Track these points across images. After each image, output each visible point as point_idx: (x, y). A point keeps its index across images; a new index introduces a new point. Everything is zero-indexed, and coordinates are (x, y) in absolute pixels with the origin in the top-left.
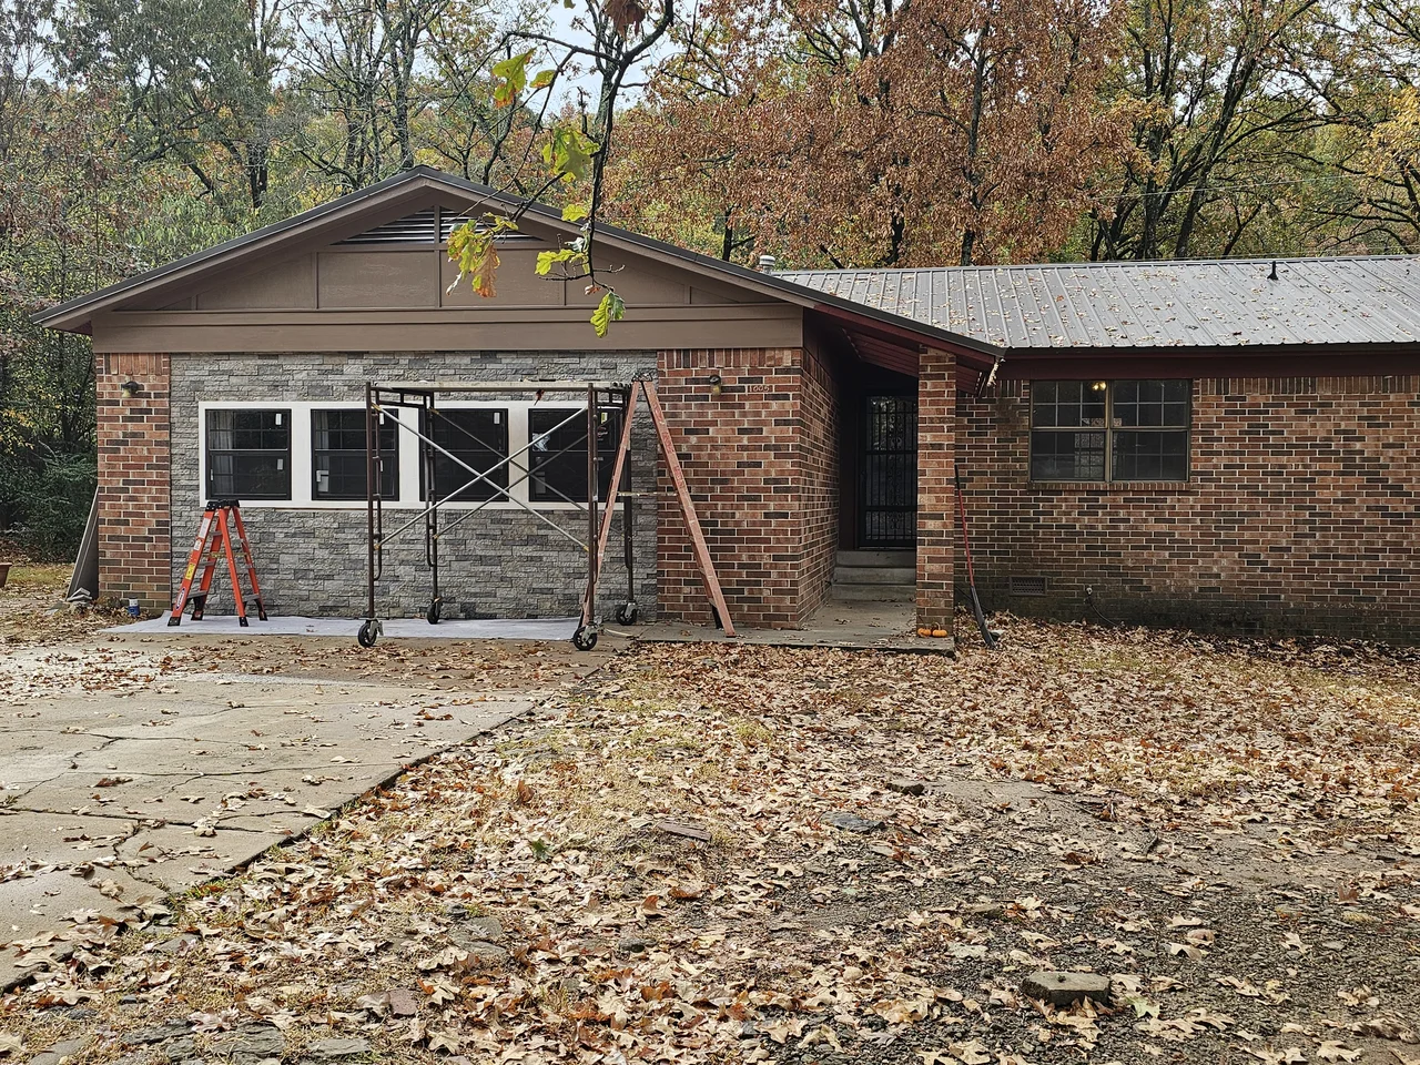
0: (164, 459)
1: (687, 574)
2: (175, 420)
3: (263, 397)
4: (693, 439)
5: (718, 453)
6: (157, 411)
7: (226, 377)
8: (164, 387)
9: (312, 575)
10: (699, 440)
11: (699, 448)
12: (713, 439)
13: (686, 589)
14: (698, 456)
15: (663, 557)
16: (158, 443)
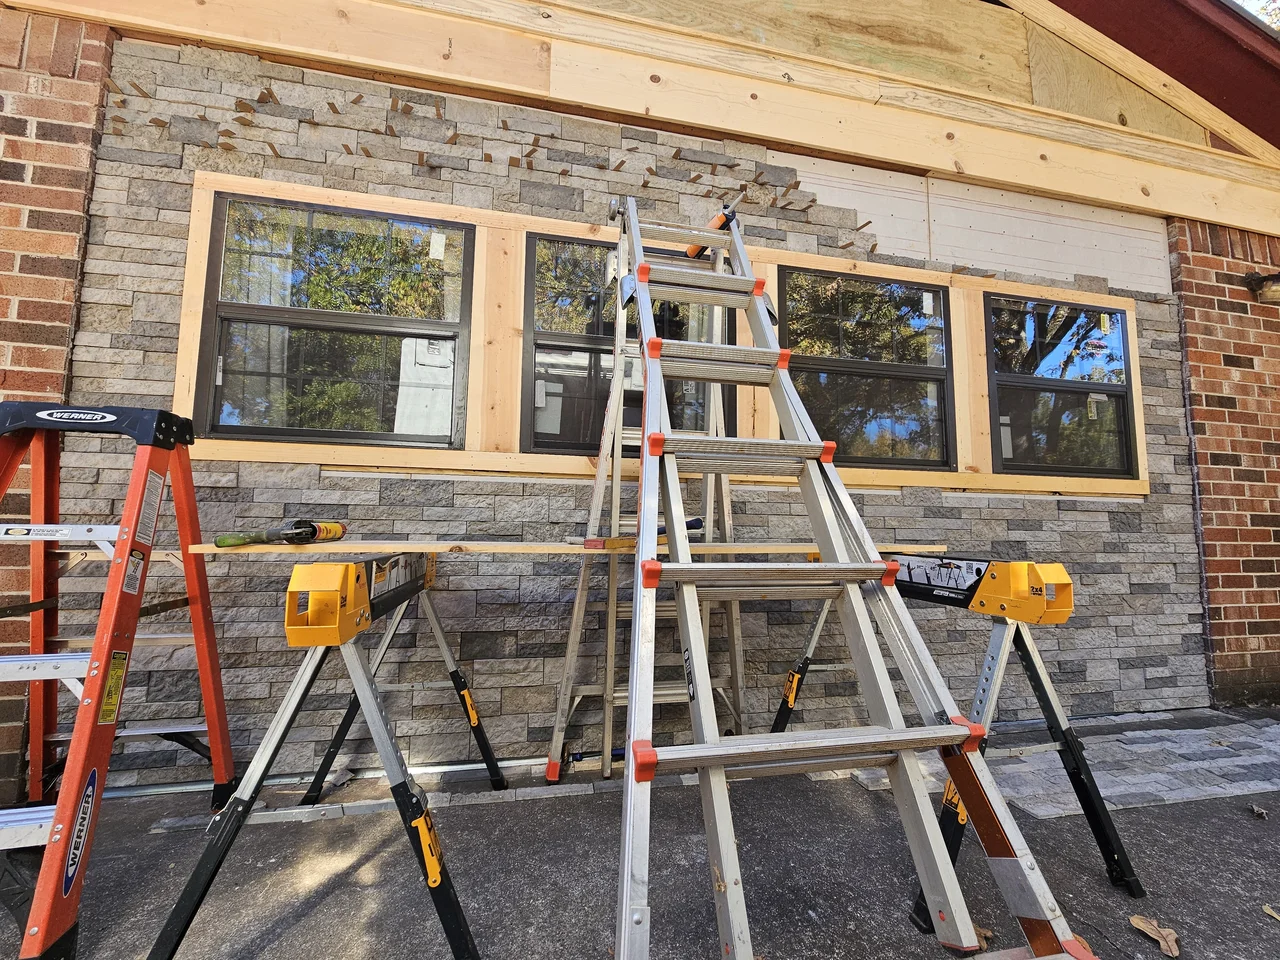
0: (54, 312)
1: (1249, 612)
2: (110, 211)
3: (394, 184)
4: (1236, 373)
5: (1268, 401)
6: (42, 176)
7: (292, 124)
8: (79, 113)
9: (510, 644)
10: (1244, 376)
11: (1244, 390)
12: (1259, 377)
13: (1255, 642)
14: (1245, 405)
15: (1214, 582)
16: (31, 265)
